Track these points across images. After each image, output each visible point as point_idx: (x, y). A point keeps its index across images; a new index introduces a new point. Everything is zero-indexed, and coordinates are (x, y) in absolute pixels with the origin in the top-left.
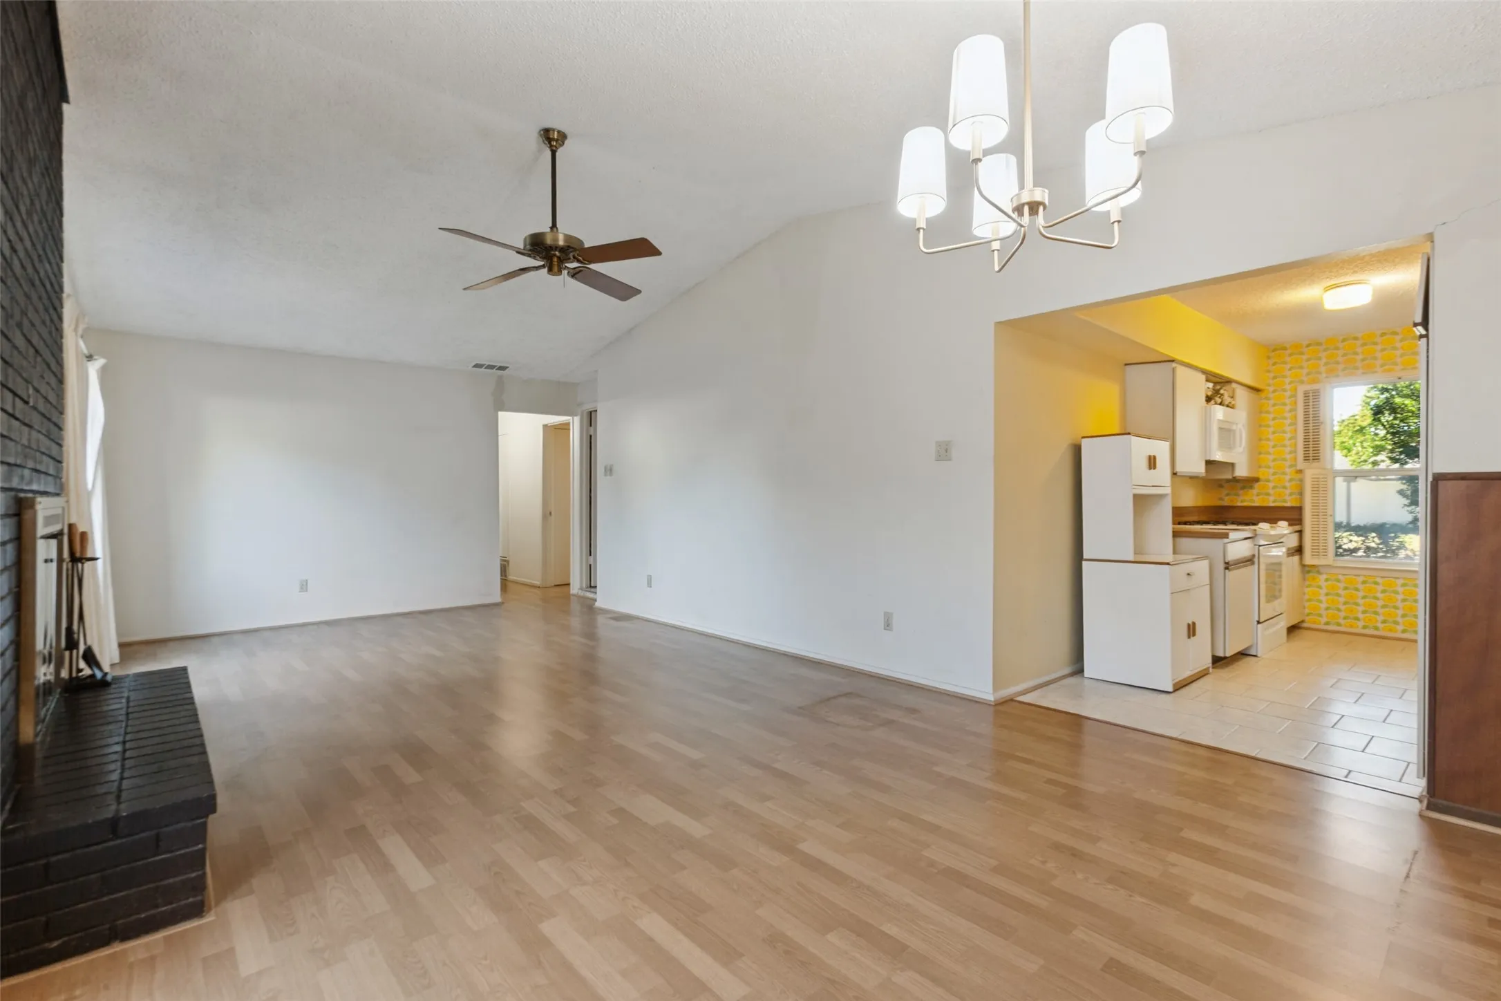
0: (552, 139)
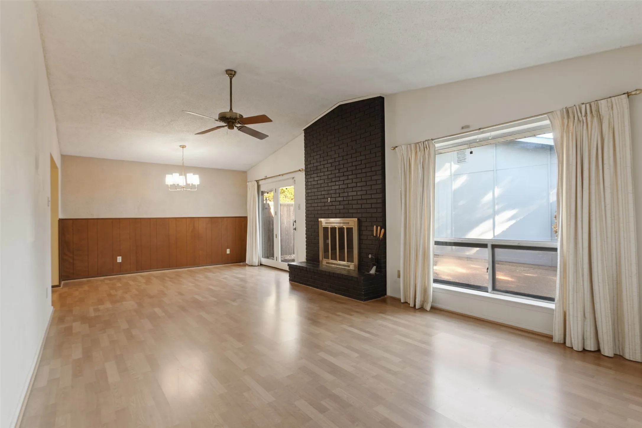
0: (231, 73)
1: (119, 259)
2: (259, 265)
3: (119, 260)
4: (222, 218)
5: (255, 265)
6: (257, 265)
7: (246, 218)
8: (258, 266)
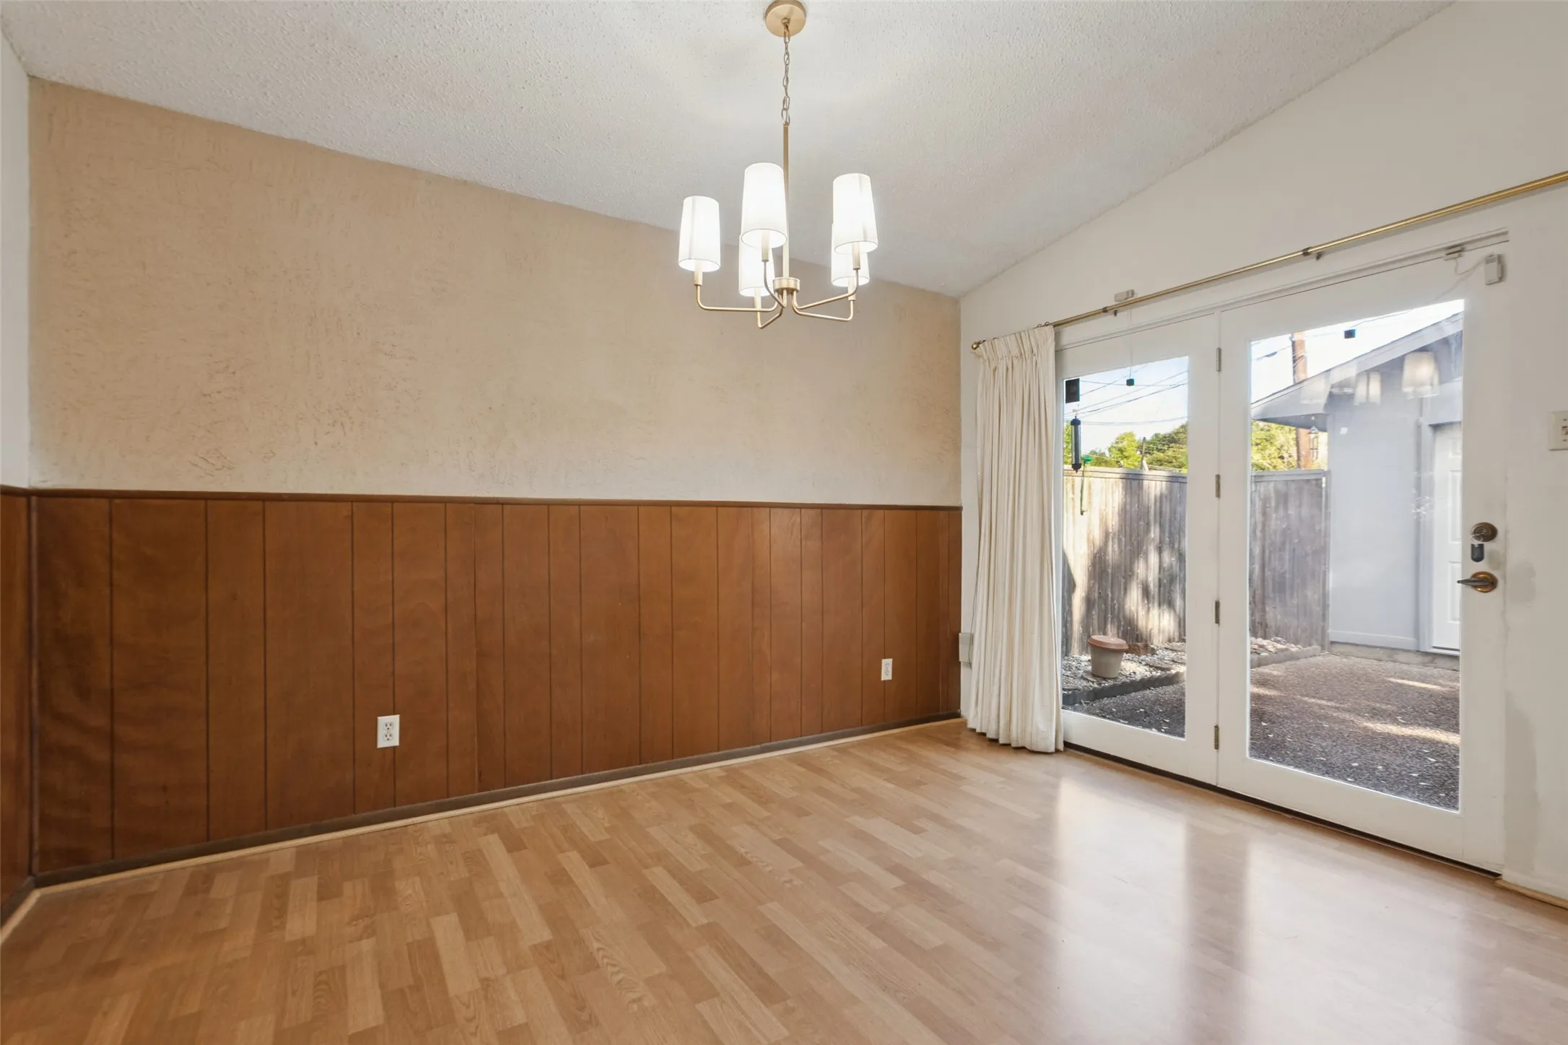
1: (389, 731)
2: (1061, 747)
3: (388, 738)
4: (865, 512)
5: (1041, 748)
6: (1052, 749)
7: (955, 512)
8: (1057, 751)
